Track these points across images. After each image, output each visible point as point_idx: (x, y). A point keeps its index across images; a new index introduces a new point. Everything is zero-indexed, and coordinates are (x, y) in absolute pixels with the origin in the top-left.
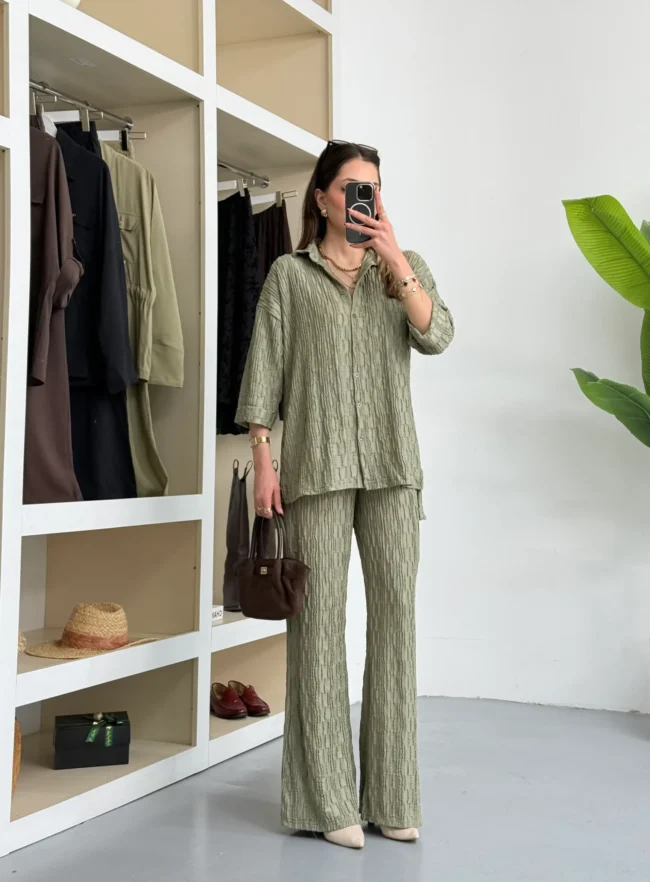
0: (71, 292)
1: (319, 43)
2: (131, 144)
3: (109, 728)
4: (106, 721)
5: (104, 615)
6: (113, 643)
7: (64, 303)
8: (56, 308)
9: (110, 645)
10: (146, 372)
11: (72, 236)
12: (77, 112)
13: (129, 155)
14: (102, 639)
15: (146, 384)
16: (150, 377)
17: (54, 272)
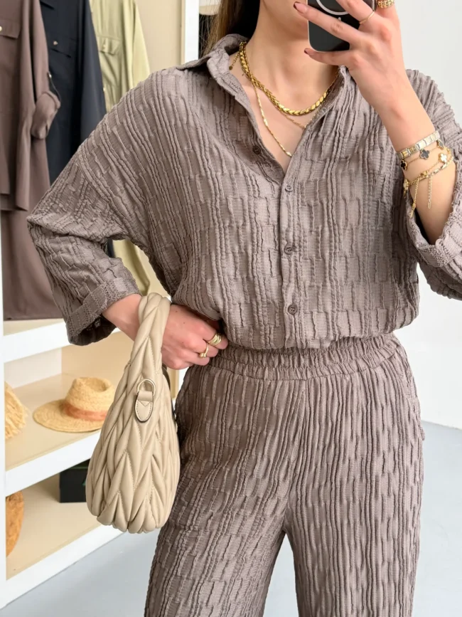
0: (49, 123)
5: (95, 394)
7: (43, 134)
8: (34, 139)
11: (47, 70)
14: (94, 413)
17: (29, 107)
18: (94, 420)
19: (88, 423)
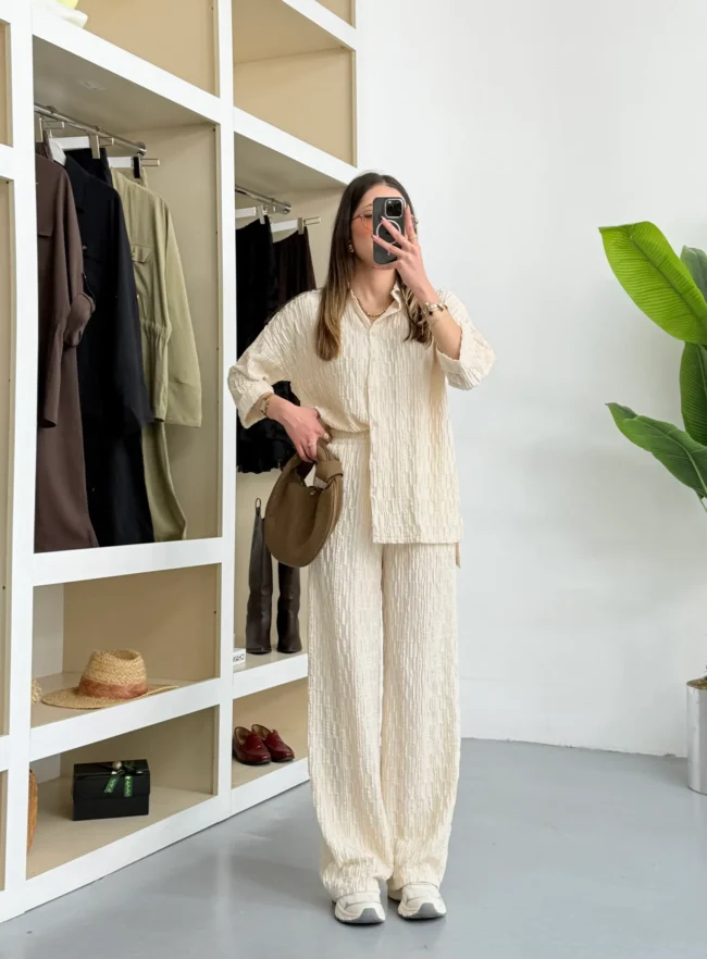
0: (82, 329)
1: (342, 61)
2: (144, 171)
3: (128, 778)
4: (125, 771)
5: (121, 663)
6: (131, 692)
7: (76, 341)
8: (67, 346)
9: (128, 694)
10: (162, 411)
11: (82, 271)
12: (87, 138)
13: (142, 183)
14: (120, 687)
15: (163, 424)
16: (167, 416)
17: (64, 309)
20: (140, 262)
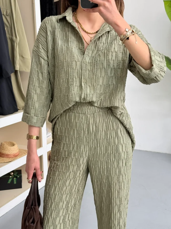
3: (15, 179)
4: (14, 176)
5: (10, 147)
6: (14, 156)
10: (18, 68)
15: (18, 72)
18: (10, 158)
19: (8, 159)
20: (6, 15)
